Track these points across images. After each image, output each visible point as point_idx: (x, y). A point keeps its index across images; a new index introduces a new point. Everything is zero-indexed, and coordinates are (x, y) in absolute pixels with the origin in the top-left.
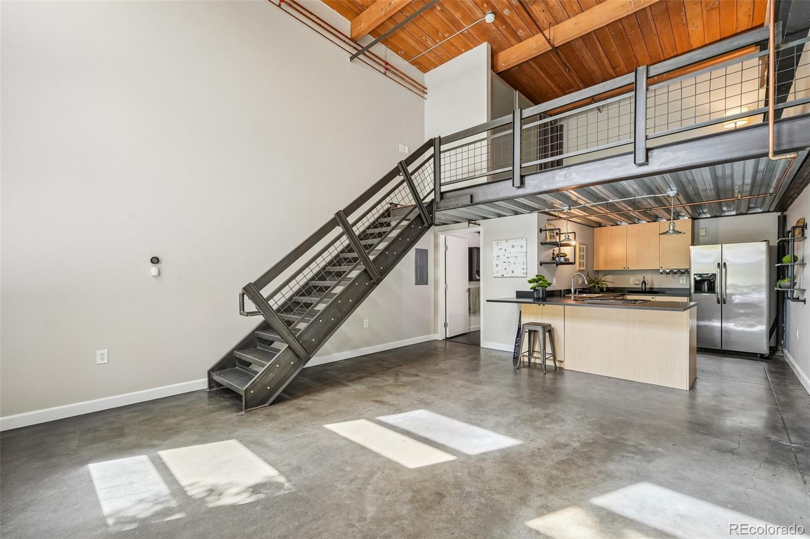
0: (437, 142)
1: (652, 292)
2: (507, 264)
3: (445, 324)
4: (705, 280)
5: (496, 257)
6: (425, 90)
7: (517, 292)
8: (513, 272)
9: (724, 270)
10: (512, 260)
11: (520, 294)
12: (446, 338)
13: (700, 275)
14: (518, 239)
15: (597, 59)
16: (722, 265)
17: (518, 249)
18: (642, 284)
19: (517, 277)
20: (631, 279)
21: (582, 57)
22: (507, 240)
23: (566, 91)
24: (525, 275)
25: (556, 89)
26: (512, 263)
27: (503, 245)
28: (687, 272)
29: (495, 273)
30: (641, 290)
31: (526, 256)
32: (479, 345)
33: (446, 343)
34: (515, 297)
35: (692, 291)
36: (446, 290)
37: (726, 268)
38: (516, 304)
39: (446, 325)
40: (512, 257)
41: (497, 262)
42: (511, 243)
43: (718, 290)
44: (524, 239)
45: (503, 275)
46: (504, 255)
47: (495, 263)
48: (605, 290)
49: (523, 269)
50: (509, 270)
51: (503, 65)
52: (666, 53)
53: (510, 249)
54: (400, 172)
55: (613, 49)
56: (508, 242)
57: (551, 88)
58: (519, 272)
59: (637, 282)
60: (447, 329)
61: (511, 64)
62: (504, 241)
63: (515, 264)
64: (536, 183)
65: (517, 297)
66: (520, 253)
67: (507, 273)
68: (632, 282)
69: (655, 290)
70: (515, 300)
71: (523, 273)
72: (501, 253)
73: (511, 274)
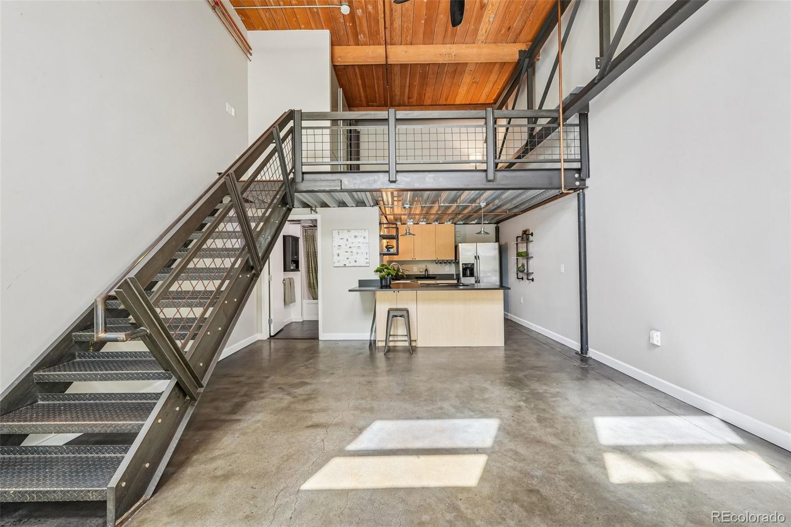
0: (297, 116)
1: (433, 277)
2: (349, 253)
3: (269, 320)
4: (468, 268)
5: (337, 246)
6: (250, 50)
7: (359, 280)
8: (356, 262)
9: (478, 261)
10: (355, 250)
11: (362, 283)
12: (270, 336)
13: (465, 264)
14: (361, 230)
15: (403, 87)
16: (477, 258)
17: (361, 240)
18: (425, 272)
19: (360, 266)
20: (414, 267)
21: (394, 80)
22: (349, 231)
23: (370, 104)
24: (368, 265)
25: (363, 99)
26: (355, 253)
27: (345, 235)
28: (456, 261)
29: (336, 262)
30: (424, 276)
31: (369, 246)
32: (316, 338)
33: (270, 342)
34: (358, 285)
35: (461, 276)
36: (269, 281)
37: (479, 259)
38: (359, 292)
39: (270, 322)
40: (355, 247)
41: (338, 252)
42: (353, 233)
43: (475, 274)
44: (367, 231)
45: (345, 265)
46: (346, 245)
47: (336, 252)
48: (405, 276)
49: (367, 259)
50: (352, 259)
51: (339, 59)
52: (440, 101)
53: (351, 240)
54: (274, 139)
55: (415, 84)
56: (350, 232)
57: (360, 97)
58: (362, 261)
59: (421, 270)
60: (272, 326)
61: (346, 62)
62: (346, 231)
63: (357, 253)
64: (408, 180)
65: (360, 286)
66: (363, 243)
67: (350, 262)
68: (416, 270)
69: (431, 276)
70: (358, 289)
71: (367, 263)
72: (342, 243)
73: (353, 264)
